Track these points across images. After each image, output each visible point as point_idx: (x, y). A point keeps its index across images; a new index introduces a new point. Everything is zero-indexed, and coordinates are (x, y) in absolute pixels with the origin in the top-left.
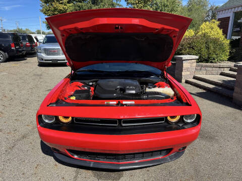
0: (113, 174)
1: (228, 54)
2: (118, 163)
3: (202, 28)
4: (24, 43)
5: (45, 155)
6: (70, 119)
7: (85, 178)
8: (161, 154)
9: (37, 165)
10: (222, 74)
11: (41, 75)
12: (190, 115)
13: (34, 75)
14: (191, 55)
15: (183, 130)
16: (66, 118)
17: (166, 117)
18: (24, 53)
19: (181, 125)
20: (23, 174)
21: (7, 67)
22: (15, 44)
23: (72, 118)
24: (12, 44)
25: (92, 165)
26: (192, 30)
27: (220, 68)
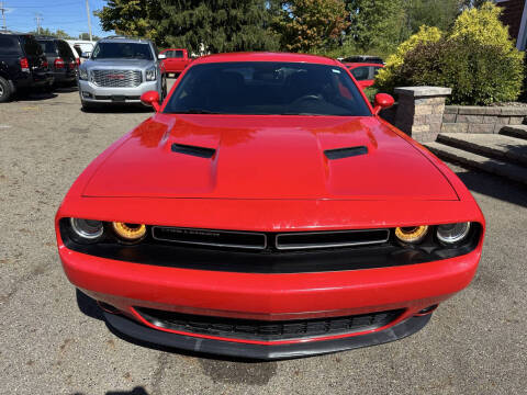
0: (251, 368)
1: (519, 84)
2: (264, 342)
3: (460, 23)
4: (51, 59)
5: (87, 317)
6: (143, 229)
7: (182, 375)
8: (372, 322)
9: (66, 341)
10: (505, 132)
11: (87, 130)
12: (453, 225)
13: (72, 130)
14: (433, 85)
15: (435, 263)
16: (134, 226)
17: (393, 230)
18: (51, 81)
19: (429, 249)
20: (30, 363)
21: (11, 113)
22: (29, 61)
23: (148, 228)
24: (24, 62)
25: (197, 347)
26: (436, 29)
27: (499, 116)
